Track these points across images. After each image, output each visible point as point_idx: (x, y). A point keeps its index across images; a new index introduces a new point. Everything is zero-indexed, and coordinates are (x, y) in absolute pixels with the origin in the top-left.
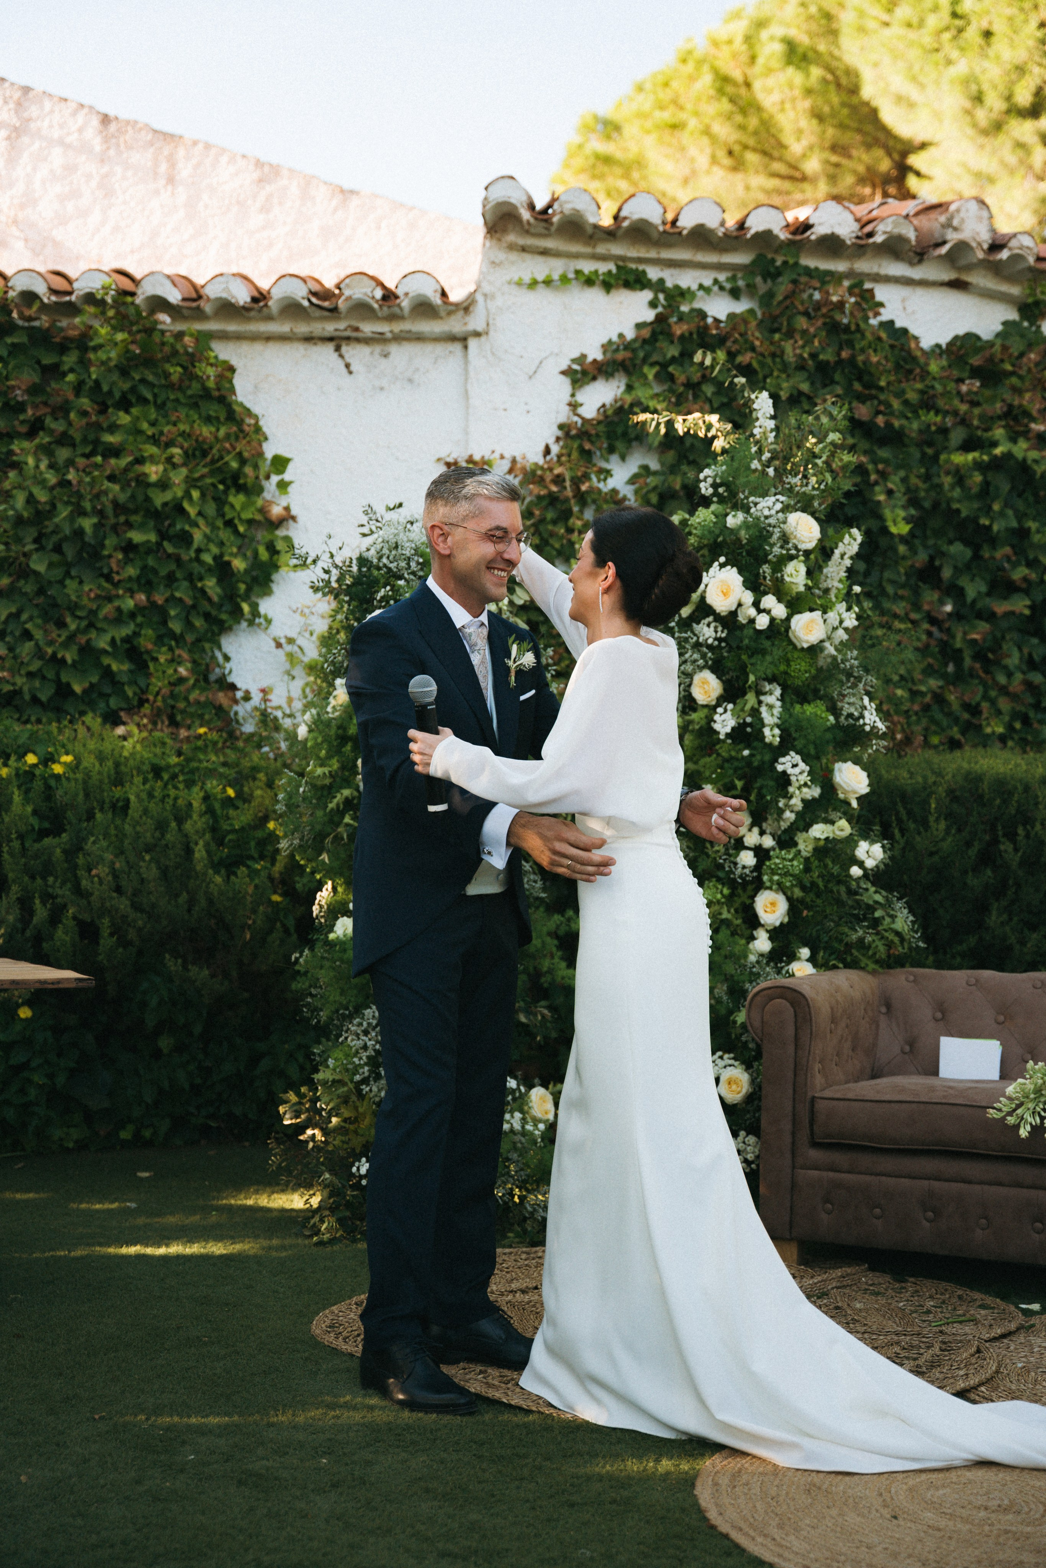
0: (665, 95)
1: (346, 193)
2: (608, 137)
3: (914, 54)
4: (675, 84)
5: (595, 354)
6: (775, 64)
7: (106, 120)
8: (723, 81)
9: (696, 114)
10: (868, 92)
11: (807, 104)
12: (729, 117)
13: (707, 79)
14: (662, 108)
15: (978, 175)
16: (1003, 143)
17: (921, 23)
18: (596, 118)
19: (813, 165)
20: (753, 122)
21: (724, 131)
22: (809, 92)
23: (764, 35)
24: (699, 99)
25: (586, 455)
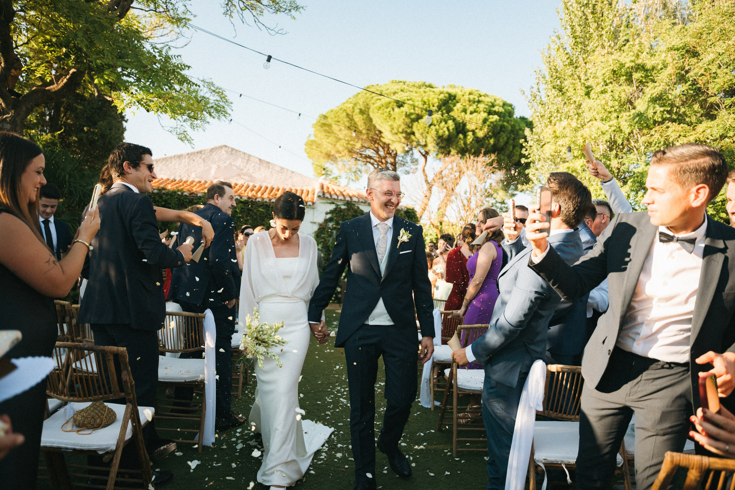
0: (336, 115)
1: (293, 172)
2: (325, 119)
3: (382, 119)
4: (339, 113)
5: (328, 211)
6: (357, 113)
7: (260, 160)
8: (348, 115)
9: (342, 120)
10: (374, 122)
11: (363, 121)
12: (348, 121)
13: (345, 114)
14: (335, 117)
15: (392, 141)
16: (397, 137)
17: (383, 114)
18: (323, 115)
19: (364, 131)
20: (353, 122)
21: (348, 124)
22: (363, 119)
23: (356, 108)
24: (343, 117)
25: (327, 223)
